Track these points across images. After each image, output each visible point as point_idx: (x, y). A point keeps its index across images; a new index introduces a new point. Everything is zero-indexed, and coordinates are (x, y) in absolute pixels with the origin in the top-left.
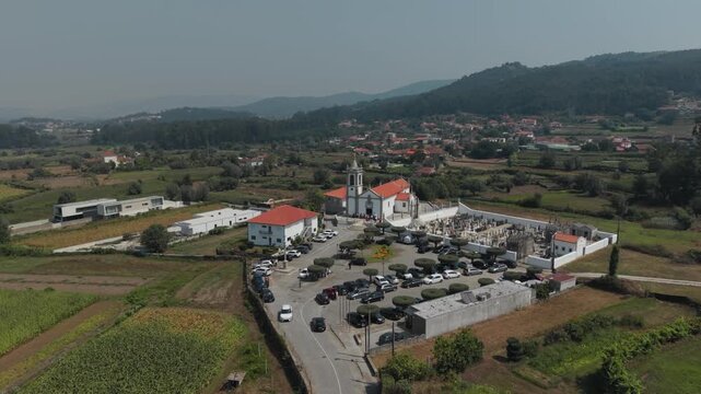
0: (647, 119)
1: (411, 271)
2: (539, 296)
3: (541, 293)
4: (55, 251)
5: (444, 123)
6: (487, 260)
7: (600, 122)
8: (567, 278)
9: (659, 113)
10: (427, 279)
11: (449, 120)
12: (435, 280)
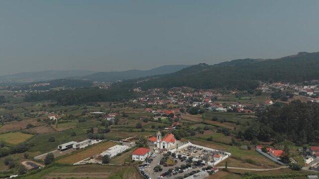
0: (252, 93)
1: (180, 168)
2: (210, 174)
3: (210, 173)
4: (74, 164)
5: (177, 92)
6: (198, 164)
7: (236, 94)
8: (216, 169)
9: (256, 90)
10: (184, 171)
11: (179, 90)
12: (186, 171)
